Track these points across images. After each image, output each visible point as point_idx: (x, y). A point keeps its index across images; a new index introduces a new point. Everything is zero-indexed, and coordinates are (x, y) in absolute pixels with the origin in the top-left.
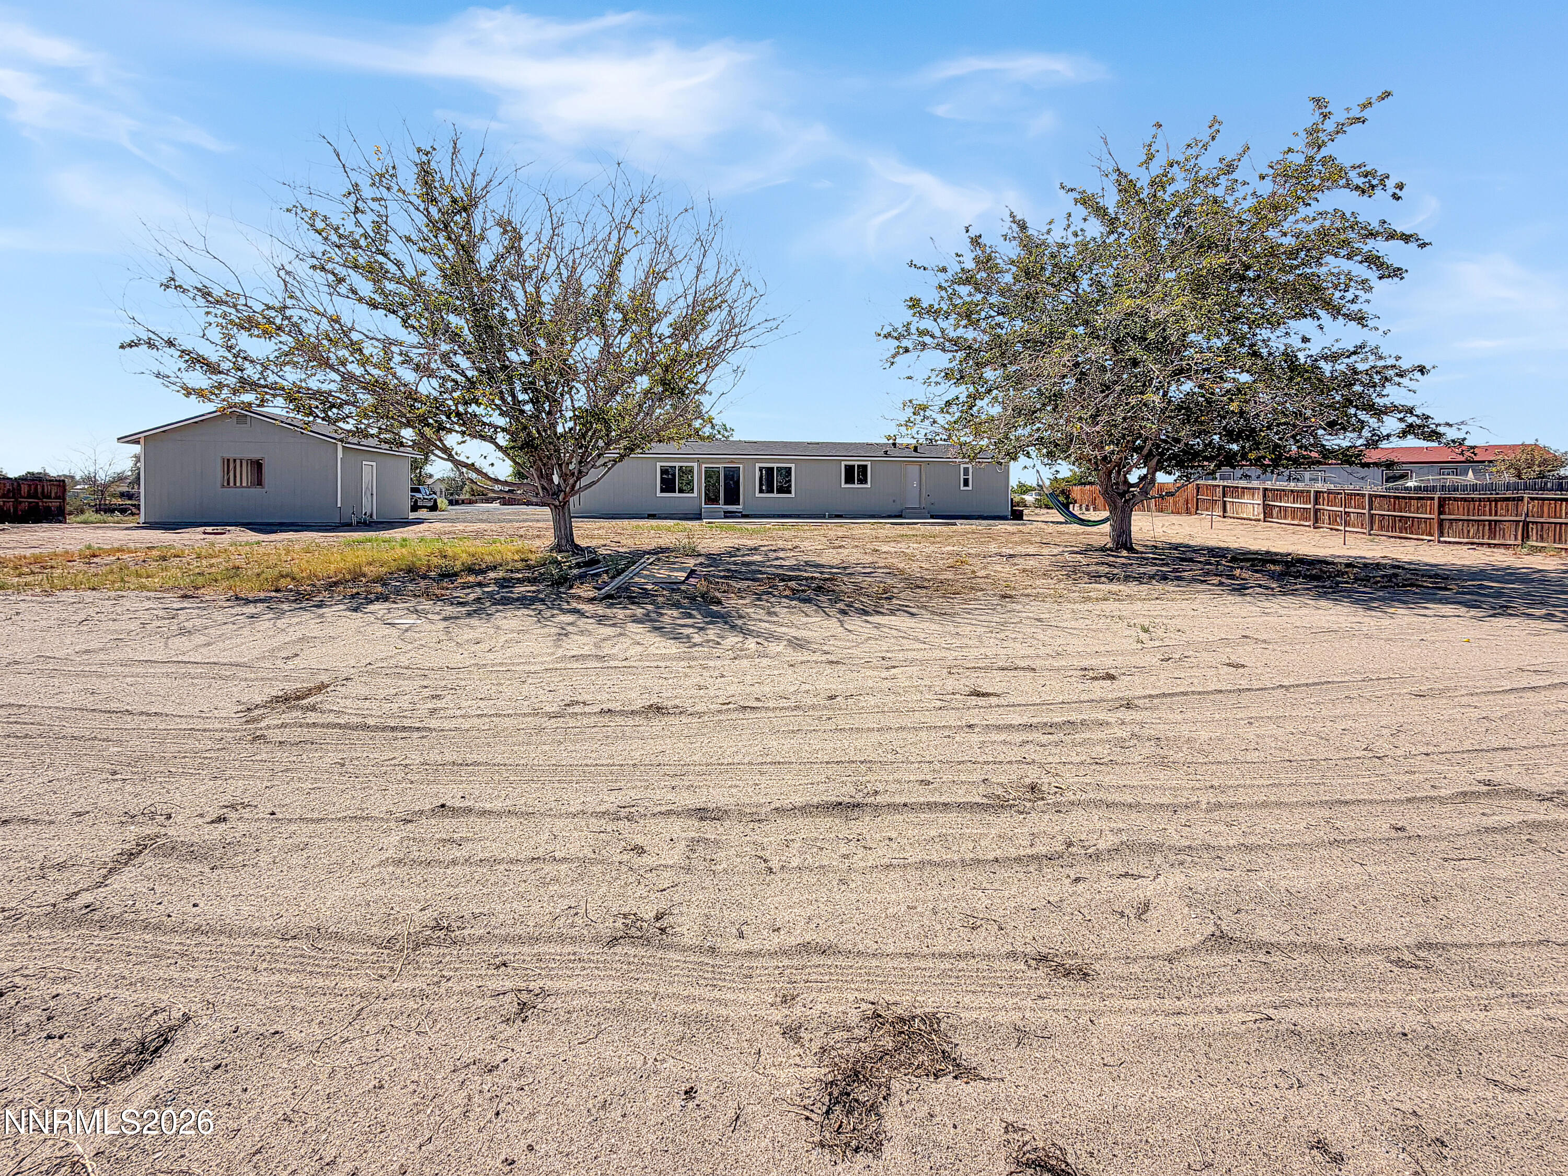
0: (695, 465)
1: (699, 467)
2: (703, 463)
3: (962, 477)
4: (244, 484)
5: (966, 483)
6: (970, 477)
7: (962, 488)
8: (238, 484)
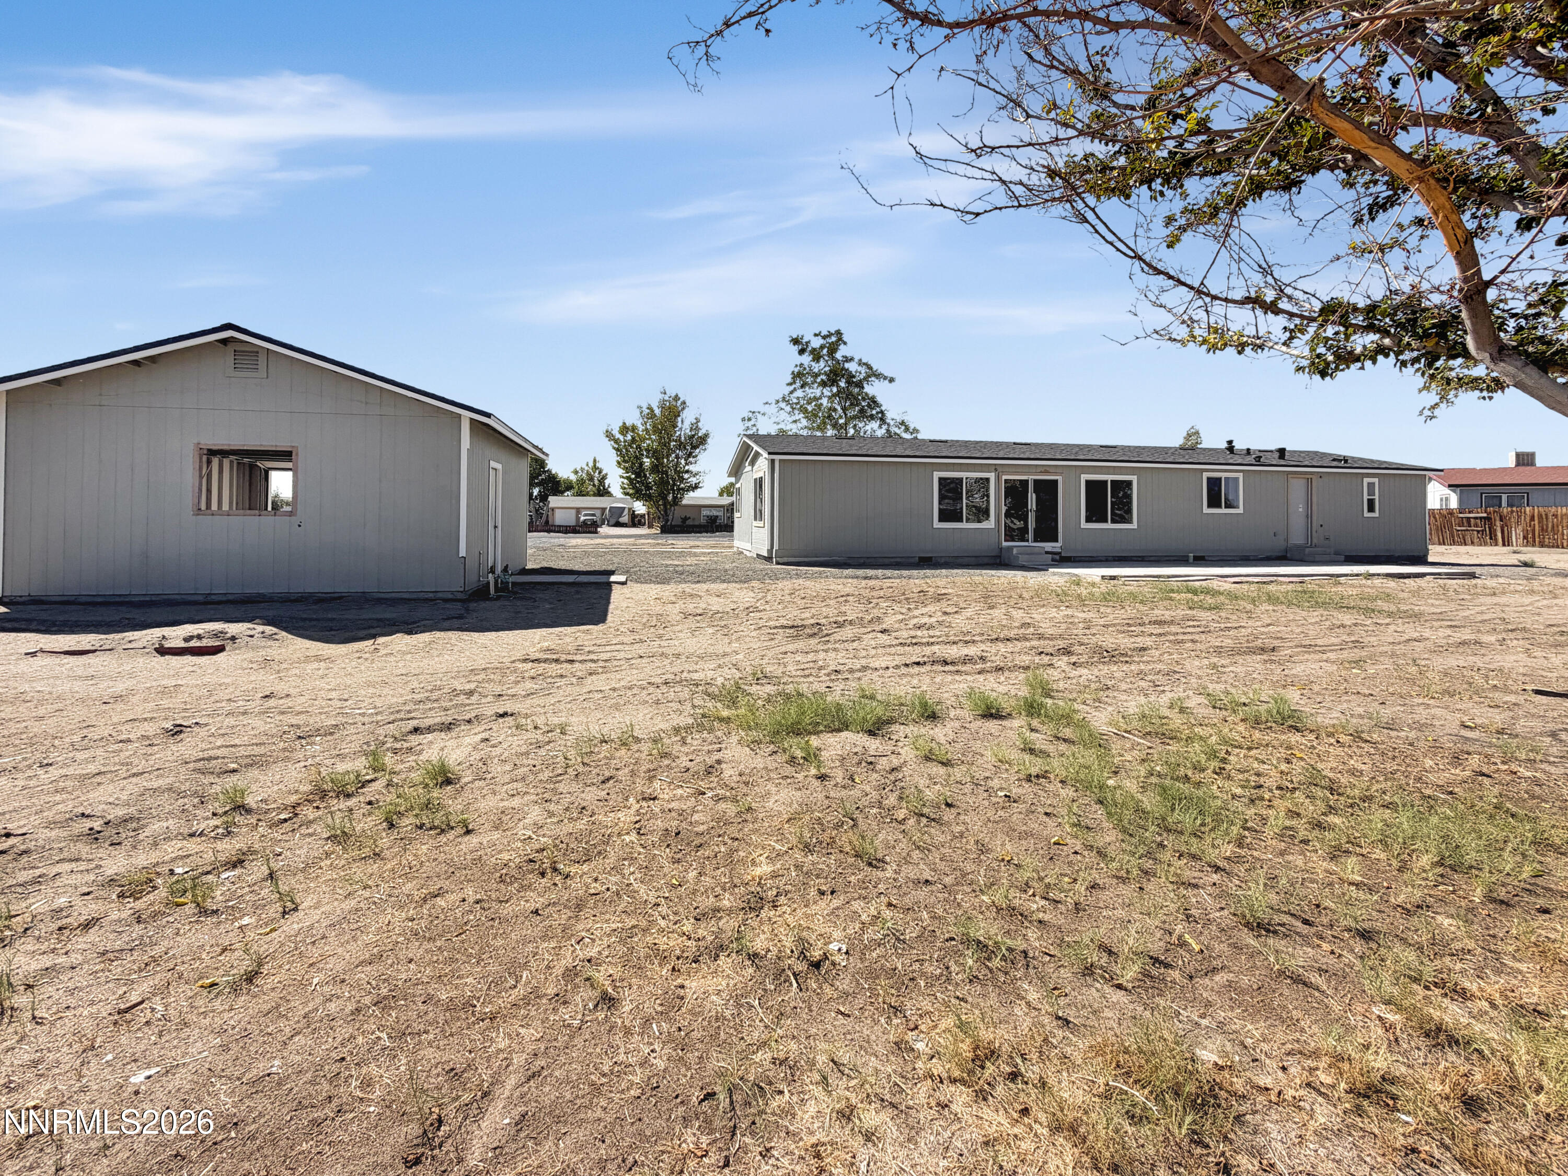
0: (992, 476)
1: (998, 478)
2: (1004, 473)
3: (1366, 497)
4: (226, 507)
5: (1371, 508)
6: (1376, 497)
7: (1367, 514)
8: (214, 507)
